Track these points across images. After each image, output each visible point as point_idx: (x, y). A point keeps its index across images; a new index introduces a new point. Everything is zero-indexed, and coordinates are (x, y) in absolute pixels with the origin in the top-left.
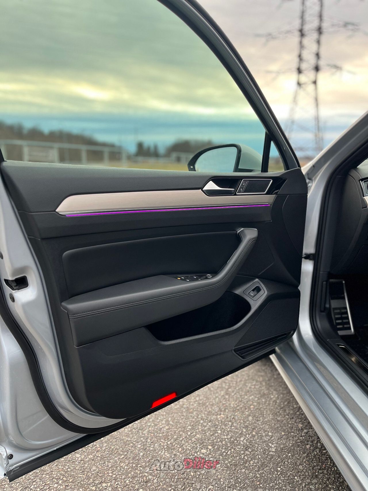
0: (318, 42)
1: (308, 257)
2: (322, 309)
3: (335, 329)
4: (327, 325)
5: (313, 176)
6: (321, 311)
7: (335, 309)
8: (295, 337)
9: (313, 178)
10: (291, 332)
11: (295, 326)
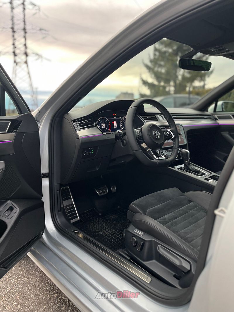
0: (25, 37)
1: (45, 176)
2: (59, 210)
3: (68, 220)
4: (63, 219)
5: (40, 119)
6: (59, 211)
7: (66, 206)
8: (44, 236)
9: (41, 121)
10: (41, 233)
11: (43, 228)
